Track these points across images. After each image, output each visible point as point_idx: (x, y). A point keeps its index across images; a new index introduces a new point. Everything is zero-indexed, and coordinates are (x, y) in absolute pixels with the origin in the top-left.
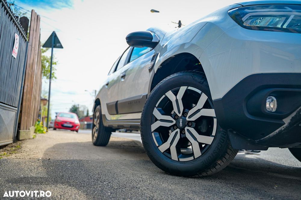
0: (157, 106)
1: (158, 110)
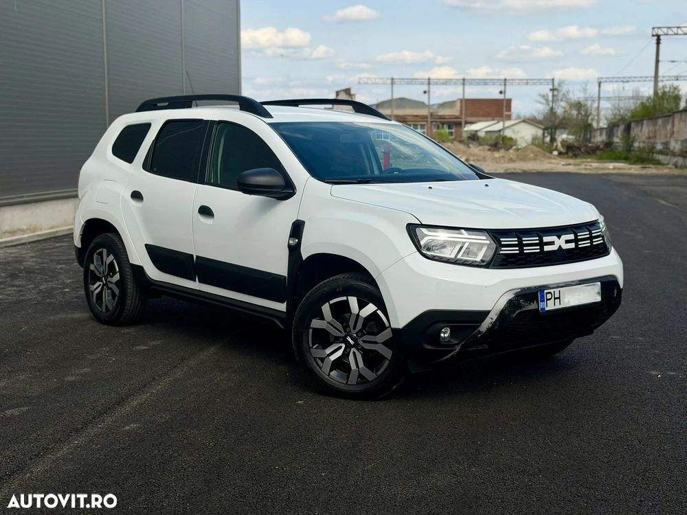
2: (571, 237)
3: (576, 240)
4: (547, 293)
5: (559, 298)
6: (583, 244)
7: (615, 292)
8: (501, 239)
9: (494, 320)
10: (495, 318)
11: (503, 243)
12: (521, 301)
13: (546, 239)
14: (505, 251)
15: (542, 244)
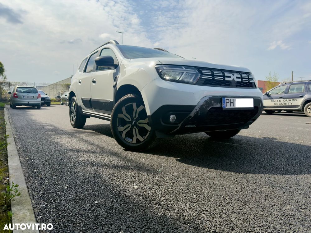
0: (126, 106)
1: (126, 109)
2: (239, 76)
3: (242, 78)
4: (226, 99)
5: (233, 103)
6: (245, 81)
7: (260, 105)
8: (203, 71)
9: (197, 110)
10: (198, 109)
11: (203, 73)
12: (213, 102)
13: (226, 74)
14: (204, 77)
15: (224, 76)
